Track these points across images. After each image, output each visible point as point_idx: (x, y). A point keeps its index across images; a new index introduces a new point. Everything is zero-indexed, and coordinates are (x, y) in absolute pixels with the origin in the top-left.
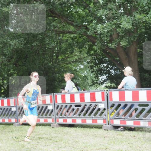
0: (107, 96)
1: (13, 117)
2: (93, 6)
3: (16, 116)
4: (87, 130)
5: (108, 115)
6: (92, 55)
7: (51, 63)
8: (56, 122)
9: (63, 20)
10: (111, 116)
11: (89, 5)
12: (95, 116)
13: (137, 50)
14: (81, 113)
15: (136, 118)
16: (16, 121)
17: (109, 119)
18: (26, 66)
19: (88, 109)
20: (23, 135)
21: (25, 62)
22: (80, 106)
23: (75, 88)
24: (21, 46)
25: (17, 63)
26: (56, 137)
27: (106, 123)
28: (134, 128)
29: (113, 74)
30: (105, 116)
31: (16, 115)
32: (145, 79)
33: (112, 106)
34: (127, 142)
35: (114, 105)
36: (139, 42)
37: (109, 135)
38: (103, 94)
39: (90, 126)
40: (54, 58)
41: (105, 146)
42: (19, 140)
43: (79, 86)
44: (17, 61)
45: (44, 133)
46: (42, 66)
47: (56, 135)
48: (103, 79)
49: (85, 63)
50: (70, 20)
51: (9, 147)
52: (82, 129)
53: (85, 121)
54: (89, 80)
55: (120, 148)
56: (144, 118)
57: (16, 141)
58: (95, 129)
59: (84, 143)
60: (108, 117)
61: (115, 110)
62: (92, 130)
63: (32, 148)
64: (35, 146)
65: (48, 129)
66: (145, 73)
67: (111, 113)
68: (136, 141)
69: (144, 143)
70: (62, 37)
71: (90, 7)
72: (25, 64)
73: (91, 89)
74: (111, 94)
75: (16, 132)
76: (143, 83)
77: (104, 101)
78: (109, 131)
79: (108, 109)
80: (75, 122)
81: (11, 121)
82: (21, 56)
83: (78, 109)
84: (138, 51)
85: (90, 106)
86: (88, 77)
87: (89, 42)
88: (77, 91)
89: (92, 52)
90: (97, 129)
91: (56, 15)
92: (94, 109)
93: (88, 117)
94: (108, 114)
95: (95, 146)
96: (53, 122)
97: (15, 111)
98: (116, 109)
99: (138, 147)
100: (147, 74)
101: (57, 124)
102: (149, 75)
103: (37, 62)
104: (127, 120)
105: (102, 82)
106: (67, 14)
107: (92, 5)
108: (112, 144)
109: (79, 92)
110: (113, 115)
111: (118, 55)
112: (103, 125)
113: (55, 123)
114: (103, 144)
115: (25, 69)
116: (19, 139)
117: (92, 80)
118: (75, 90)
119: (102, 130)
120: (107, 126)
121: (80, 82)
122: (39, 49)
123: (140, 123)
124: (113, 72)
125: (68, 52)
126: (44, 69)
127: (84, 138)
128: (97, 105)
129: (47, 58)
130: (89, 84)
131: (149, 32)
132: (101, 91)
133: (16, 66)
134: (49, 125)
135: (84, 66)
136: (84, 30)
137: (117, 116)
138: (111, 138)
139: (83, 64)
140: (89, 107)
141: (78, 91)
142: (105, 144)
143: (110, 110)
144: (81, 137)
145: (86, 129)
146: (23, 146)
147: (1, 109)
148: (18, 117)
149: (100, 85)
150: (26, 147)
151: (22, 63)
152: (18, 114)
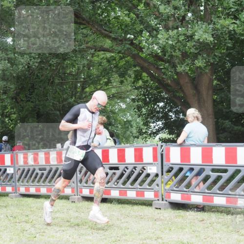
0: (162, 155)
1: (8, 184)
2: (144, 8)
3: (14, 182)
4: (128, 208)
5: (163, 185)
6: (140, 87)
7: (74, 98)
8: (79, 194)
9: (95, 29)
10: (168, 187)
11: (138, 6)
12: (141, 185)
13: (213, 82)
14: (118, 181)
15: (207, 191)
16: (13, 190)
17: (163, 192)
18: (32, 102)
19: (130, 175)
20: (23, 212)
21: (30, 95)
22: (117, 168)
23: (110, 139)
25: (18, 97)
26: (77, 217)
27: (158, 197)
28: (203, 207)
29: (173, 118)
30: (157, 187)
31: (13, 180)
32: (224, 130)
33: (169, 171)
34: (191, 228)
35: (172, 168)
36: (216, 69)
37: (162, 217)
38: (155, 150)
39: (133, 201)
40: (78, 90)
41: (155, 235)
42: (18, 221)
43: (118, 136)
44: (18, 94)
45: (58, 211)
46: (58, 103)
47: (77, 214)
48: (157, 128)
49: (128, 100)
50: (105, 30)
52: (120, 206)
53: (125, 194)
54: (134, 128)
55: (179, 239)
56: (219, 191)
57: (12, 222)
58: (140, 206)
59: (122, 229)
60: (163, 188)
61: (173, 177)
62: (136, 207)
63: (38, 234)
64: (42, 231)
65: (64, 204)
66: (225, 120)
67: (168, 182)
68: (206, 228)
69: (218, 231)
70: (92, 57)
71: (138, 10)
72: (31, 98)
73: (137, 142)
74: (168, 151)
75: (12, 208)
76: (221, 135)
77: (157, 162)
78: (162, 211)
79: (162, 174)
80: (108, 195)
81: (5, 190)
82: (25, 86)
83: (114, 174)
84: (214, 84)
85: (134, 170)
86: (132, 123)
87: (135, 66)
88: (113, 144)
89: (140, 83)
90: (144, 207)
91: (83, 20)
92: (139, 175)
93: (130, 187)
94: (162, 182)
95: (139, 234)
96: (73, 194)
97: (13, 174)
98: (176, 175)
99: (208, 237)
100: (227, 121)
101: (79, 196)
102: (230, 123)
103: (50, 96)
104: (192, 193)
105: (154, 131)
106: (101, 20)
107: (141, 7)
108: (167, 231)
109: (117, 146)
110: (170, 184)
111: (181, 88)
112: (153, 201)
113: (76, 194)
114: (153, 231)
115: (31, 107)
116: (17, 218)
117: (138, 129)
118: (110, 143)
119: (151, 208)
120: (161, 202)
121: (119, 130)
122: (54, 76)
123: (213, 199)
124: (173, 116)
125: (102, 82)
126: (62, 108)
127: (123, 221)
128: (145, 168)
129: (67, 90)
130: (134, 135)
131: (233, 54)
132: (151, 145)
133: (16, 99)
134: (67, 198)
135: (126, 105)
136: (128, 46)
137: (176, 187)
138: (166, 222)
139: (125, 102)
140: (132, 171)
141: (115, 145)
142: (155, 230)
143: (166, 177)
144: (118, 218)
145: (126, 206)
146: (24, 231)
148: (17, 184)
149: (151, 136)
150: (29, 231)
151: (26, 96)
152: (17, 179)
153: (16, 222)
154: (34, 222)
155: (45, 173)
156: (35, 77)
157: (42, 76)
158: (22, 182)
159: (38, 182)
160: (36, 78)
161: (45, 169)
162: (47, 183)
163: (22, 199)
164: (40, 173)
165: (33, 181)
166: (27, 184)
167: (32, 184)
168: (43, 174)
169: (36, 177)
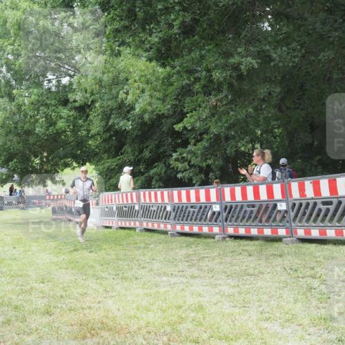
1: (281, 224)
3: (288, 222)
16: (287, 232)
18: (302, 109)
20: (306, 264)
21: (298, 99)
24: (294, 62)
25: (283, 105)
42: (300, 275)
44: (283, 99)
51: (280, 289)
57: (293, 276)
72: (300, 104)
75: (290, 257)
81: (277, 233)
97: (286, 211)
115: (303, 117)
116: (299, 272)
122: (331, 69)
133: (280, 109)
146: (311, 288)
147: (253, 206)
148: (293, 224)
150: (318, 290)
151: (294, 102)
152: (292, 218)
153: (299, 277)
154: (323, 276)
155: (332, 208)
156: (303, 74)
157: (313, 71)
158: (300, 221)
159: (323, 221)
160: (305, 75)
161: (331, 203)
162: (335, 222)
163: (301, 245)
164: (324, 208)
165: (315, 221)
166: (307, 225)
167: (314, 225)
168: (328, 210)
169: (318, 215)
